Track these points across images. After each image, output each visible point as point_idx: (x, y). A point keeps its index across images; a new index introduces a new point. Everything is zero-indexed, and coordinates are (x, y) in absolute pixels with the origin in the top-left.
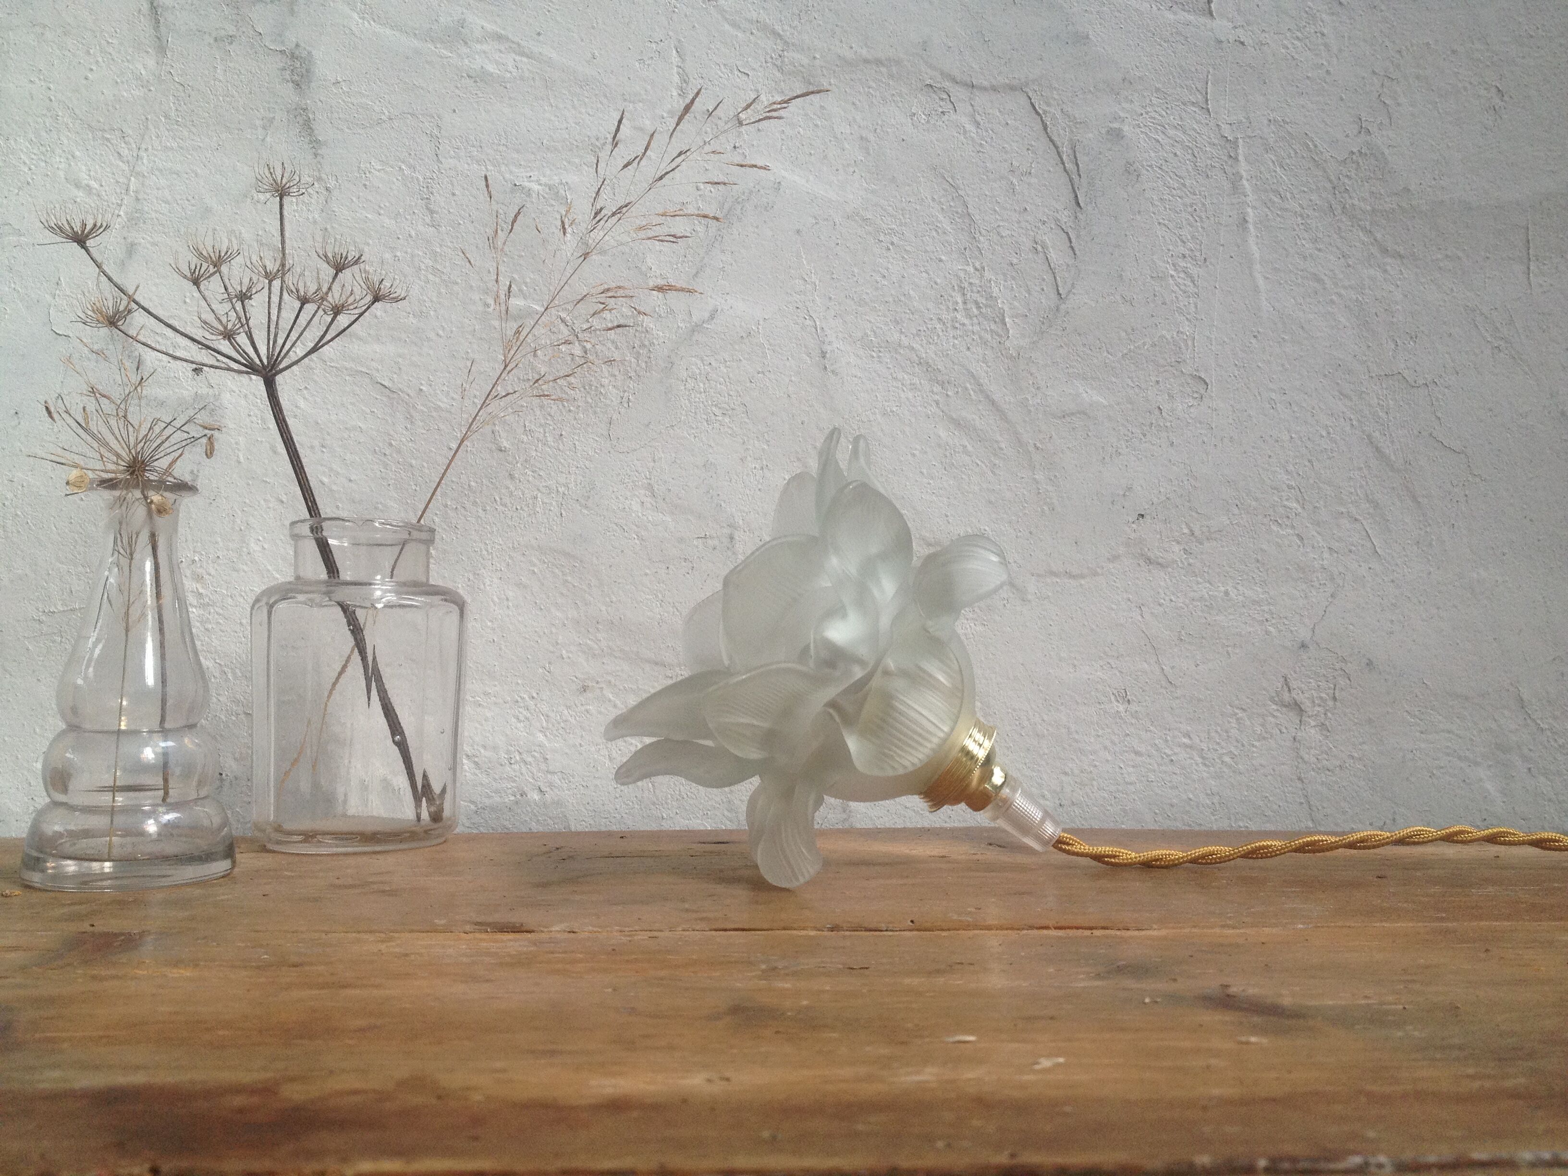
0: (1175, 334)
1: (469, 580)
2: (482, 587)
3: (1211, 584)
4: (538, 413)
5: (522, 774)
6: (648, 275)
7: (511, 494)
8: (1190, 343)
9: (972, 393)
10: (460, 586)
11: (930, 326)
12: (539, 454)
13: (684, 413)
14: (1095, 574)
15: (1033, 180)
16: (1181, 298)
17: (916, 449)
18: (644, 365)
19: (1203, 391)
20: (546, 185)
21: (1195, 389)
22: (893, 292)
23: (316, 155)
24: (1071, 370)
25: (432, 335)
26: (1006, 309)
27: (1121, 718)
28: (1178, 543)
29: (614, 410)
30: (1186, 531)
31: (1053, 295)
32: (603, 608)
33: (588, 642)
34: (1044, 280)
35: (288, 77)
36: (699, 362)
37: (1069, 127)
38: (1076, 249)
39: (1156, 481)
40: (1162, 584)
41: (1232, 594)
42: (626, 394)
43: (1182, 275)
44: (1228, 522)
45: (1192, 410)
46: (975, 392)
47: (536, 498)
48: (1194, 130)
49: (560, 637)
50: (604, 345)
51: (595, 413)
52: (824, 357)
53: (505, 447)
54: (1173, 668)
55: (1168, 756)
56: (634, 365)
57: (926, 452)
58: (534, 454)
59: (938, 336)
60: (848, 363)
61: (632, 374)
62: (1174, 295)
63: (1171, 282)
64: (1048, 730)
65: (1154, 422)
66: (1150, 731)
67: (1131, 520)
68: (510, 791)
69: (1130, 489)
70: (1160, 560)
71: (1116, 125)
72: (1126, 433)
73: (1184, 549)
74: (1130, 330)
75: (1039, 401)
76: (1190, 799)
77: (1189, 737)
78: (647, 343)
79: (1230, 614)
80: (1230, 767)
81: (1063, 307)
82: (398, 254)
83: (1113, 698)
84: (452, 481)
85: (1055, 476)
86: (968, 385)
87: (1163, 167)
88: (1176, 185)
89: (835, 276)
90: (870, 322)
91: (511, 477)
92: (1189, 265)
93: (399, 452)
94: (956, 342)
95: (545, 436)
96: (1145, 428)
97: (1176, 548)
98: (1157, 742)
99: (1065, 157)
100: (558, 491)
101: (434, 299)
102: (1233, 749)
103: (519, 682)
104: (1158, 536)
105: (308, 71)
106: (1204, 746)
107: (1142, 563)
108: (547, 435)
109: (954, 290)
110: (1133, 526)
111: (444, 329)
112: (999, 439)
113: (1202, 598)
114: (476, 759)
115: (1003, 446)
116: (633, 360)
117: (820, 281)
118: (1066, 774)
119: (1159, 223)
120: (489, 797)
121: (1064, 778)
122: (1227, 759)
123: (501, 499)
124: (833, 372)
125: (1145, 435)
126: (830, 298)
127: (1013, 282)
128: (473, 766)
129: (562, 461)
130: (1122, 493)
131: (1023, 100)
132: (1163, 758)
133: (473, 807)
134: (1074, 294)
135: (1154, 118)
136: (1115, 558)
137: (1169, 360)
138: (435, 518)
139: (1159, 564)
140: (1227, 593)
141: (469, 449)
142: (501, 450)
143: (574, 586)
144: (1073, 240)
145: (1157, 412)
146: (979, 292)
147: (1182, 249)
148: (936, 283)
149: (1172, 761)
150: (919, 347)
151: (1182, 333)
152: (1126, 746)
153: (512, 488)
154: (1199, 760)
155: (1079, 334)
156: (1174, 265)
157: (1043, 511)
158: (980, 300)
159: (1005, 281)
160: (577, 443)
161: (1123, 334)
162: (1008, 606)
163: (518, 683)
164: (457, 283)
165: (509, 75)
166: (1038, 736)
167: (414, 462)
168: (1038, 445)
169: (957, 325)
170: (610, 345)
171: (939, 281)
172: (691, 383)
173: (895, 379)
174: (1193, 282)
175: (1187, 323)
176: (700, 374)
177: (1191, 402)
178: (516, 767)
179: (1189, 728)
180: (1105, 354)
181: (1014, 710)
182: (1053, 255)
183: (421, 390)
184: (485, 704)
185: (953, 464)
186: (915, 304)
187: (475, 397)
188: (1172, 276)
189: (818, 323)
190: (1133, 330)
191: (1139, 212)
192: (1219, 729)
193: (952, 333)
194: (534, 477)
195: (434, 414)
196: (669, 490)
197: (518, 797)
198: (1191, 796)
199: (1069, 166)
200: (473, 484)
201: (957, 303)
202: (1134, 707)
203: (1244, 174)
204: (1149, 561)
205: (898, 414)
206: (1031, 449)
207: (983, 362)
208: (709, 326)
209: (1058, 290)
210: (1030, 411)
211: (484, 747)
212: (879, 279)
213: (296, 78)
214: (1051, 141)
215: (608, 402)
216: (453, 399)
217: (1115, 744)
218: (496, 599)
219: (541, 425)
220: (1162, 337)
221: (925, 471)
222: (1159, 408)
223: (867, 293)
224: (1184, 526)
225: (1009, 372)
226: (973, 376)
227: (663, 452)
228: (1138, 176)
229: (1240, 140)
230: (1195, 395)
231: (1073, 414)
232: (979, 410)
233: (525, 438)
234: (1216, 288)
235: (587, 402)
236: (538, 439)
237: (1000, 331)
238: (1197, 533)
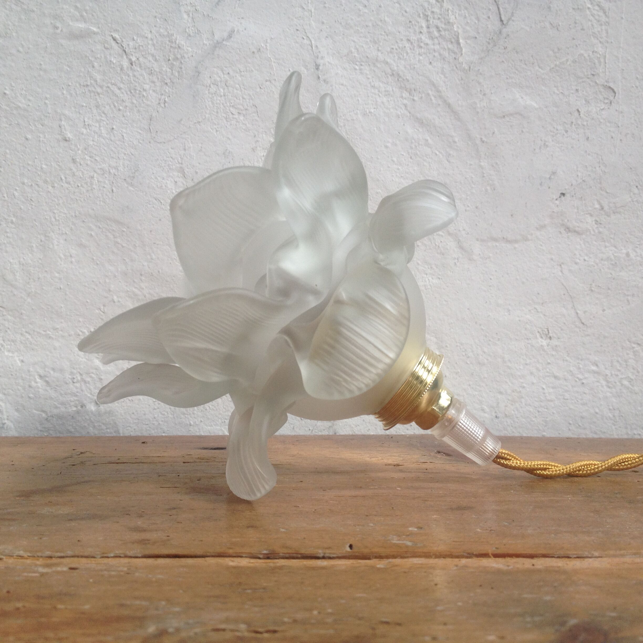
0: (591, 53)
1: (41, 241)
2: (51, 246)
3: (615, 247)
4: (95, 111)
5: (82, 390)
6: (181, 4)
7: (74, 175)
8: (602, 60)
9: (433, 98)
10: (34, 245)
11: (401, 45)
12: (95, 143)
13: (208, 112)
14: (527, 240)
16: (595, 26)
17: (388, 142)
18: (177, 74)
19: (612, 98)
21: (605, 96)
22: (372, 18)
25: (14, 51)
26: (460, 31)
27: (544, 350)
28: (591, 215)
29: (154, 110)
30: (597, 206)
31: (498, 23)
32: (146, 264)
33: (134, 289)
34: (490, 10)
36: (220, 72)
39: (575, 168)
40: (578, 247)
41: (632, 255)
42: (163, 97)
43: (597, 8)
44: (630, 199)
45: (603, 112)
46: (435, 97)
47: (92, 177)
49: (112, 286)
50: (146, 58)
51: (139, 111)
52: (317, 69)
53: (69, 138)
54: (585, 312)
55: (580, 380)
56: (169, 74)
57: (396, 145)
58: (91, 143)
59: (407, 53)
60: (337, 74)
61: (168, 81)
62: (590, 23)
63: (588, 12)
64: (487, 360)
65: (574, 121)
66: (567, 361)
67: (555, 197)
68: (72, 403)
69: (554, 173)
70: (577, 229)
72: (552, 129)
73: (596, 221)
74: (556, 50)
75: (485, 104)
76: (597, 413)
77: (597, 365)
78: (179, 56)
79: (630, 271)
80: (628, 388)
81: (504, 30)
83: (538, 335)
84: (28, 164)
85: (497, 163)
86: (430, 92)
89: (327, 5)
90: (354, 41)
91: (74, 161)
92: (602, 1)
94: (421, 58)
95: (100, 130)
96: (567, 126)
97: (589, 219)
98: (572, 369)
100: (110, 172)
101: (16, 24)
102: (630, 375)
103: (81, 320)
104: (576, 210)
106: (608, 372)
107: (563, 232)
108: (102, 128)
109: (420, 17)
110: (557, 202)
111: (23, 46)
112: (454, 134)
113: (608, 259)
114: (47, 379)
115: (456, 140)
116: (168, 70)
117: (315, 9)
118: (501, 393)
120: (56, 407)
121: (499, 396)
122: (626, 383)
123: (66, 178)
124: (325, 81)
125: (567, 132)
126: (323, 23)
127: (466, 11)
128: (44, 384)
129: (113, 149)
130: (548, 176)
132: (576, 381)
133: (44, 415)
134: (513, 21)
136: (542, 227)
137: (586, 74)
138: (15, 192)
139: (575, 231)
140: (628, 255)
141: (41, 139)
142: (66, 140)
143: (123, 247)
145: (576, 114)
146: (439, 18)
148: (406, 12)
149: (583, 383)
150: (392, 62)
151: (596, 52)
152: (547, 372)
153: (74, 170)
154: (604, 383)
155: (517, 52)
157: (486, 190)
158: (440, 25)
159: (460, 10)
160: (125, 135)
161: (551, 52)
162: (458, 264)
163: (79, 321)
164: (33, 11)
166: (479, 363)
168: (484, 139)
169: (422, 45)
170: (150, 58)
171: (408, 10)
172: (213, 89)
173: (373, 87)
174: (605, 13)
175: (600, 45)
176: (221, 81)
177: (603, 106)
178: (78, 385)
179: (597, 359)
180: (537, 68)
181: (462, 344)
183: (5, 93)
184: (54, 337)
185: (417, 154)
186: (390, 28)
187: (46, 98)
188: (589, 8)
189: (313, 42)
190: (559, 49)
192: (620, 359)
193: (417, 51)
194: (91, 161)
195: (15, 112)
196: (196, 173)
197: (79, 408)
198: (597, 410)
200: (44, 166)
201: (422, 27)
202: (554, 342)
204: (568, 229)
205: (375, 115)
206: (478, 142)
207: (442, 74)
208: (228, 44)
209: (501, 18)
210: (478, 113)
211: (53, 369)
212: (361, 8)
215: (149, 103)
216: (29, 100)
217: (540, 371)
218: (62, 256)
219: (97, 121)
220: (581, 55)
221: (395, 159)
222: (578, 111)
223: (352, 19)
224: (596, 203)
225: (462, 82)
226: (434, 85)
227: (192, 142)
231: (511, 115)
232: (438, 112)
233: (84, 131)
234: (622, 18)
235: (133, 103)
236: (95, 132)
237: (456, 50)
238: (606, 208)
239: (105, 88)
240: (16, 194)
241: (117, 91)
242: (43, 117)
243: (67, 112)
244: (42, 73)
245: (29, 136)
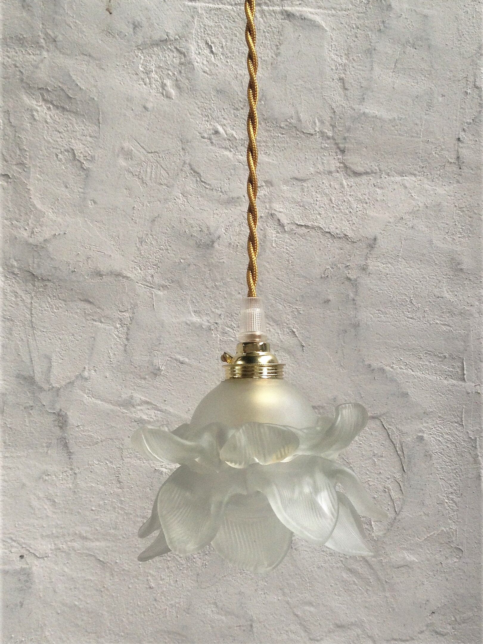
0: (448, 529)
4: (167, 571)
7: (156, 608)
8: (454, 533)
12: (167, 590)
14: (413, 639)
15: (384, 459)
16: (451, 512)
17: (332, 583)
19: (461, 555)
20: (170, 469)
21: (457, 554)
23: (70, 458)
24: (401, 546)
25: (120, 537)
28: (450, 624)
29: (200, 569)
30: (453, 619)
31: (393, 513)
34: (389, 505)
35: (57, 424)
37: (399, 435)
38: (403, 491)
39: (440, 597)
42: (205, 562)
43: (451, 502)
45: (456, 564)
47: (166, 609)
48: (456, 434)
51: (191, 570)
53: (153, 587)
57: (337, 585)
58: (165, 589)
62: (447, 511)
63: (446, 505)
65: (439, 569)
67: (429, 615)
69: (428, 601)
71: (420, 434)
72: (427, 574)
73: (453, 628)
74: (428, 528)
75: (387, 560)
81: (397, 518)
82: (106, 501)
85: (395, 595)
87: (442, 453)
88: (448, 461)
91: (155, 600)
92: (454, 497)
93: (107, 590)
96: (435, 572)
97: (449, 627)
99: (397, 449)
100: (175, 606)
101: (122, 521)
104: (441, 622)
105: (65, 421)
107: (434, 634)
108: (171, 581)
110: (430, 617)
111: (126, 534)
112: (370, 577)
115: (371, 581)
119: (440, 479)
123: (151, 610)
124: (295, 549)
125: (434, 575)
129: (177, 592)
130: (425, 602)
131: (378, 423)
134: (402, 511)
135: (438, 430)
136: (422, 632)
137: (445, 541)
138: (123, 619)
139: (441, 634)
141: (137, 588)
142: (151, 588)
144: (402, 487)
145: (440, 565)
147: (451, 490)
151: (451, 529)
153: (156, 605)
155: (405, 530)
156: (447, 497)
157: (389, 611)
160: (183, 584)
161: (424, 529)
165: (152, 420)
167: (114, 594)
168: (387, 581)
173: (323, 551)
174: (456, 504)
175: (453, 523)
177: (455, 560)
180: (417, 539)
182: (393, 493)
183: (117, 562)
185: (349, 590)
188: (446, 502)
191: (431, 474)
194: (165, 600)
195: (122, 572)
196: (224, 605)
199: (399, 452)
200: (139, 603)
203: (479, 454)
204: (437, 633)
205: (324, 568)
206: (384, 583)
209: (395, 510)
210: (383, 566)
213: (60, 425)
214: (391, 441)
215: (197, 565)
219: (168, 576)
220: (442, 530)
221: (336, 593)
222: (441, 563)
224: (452, 617)
225: (374, 547)
227: (221, 588)
228: (431, 457)
229: (478, 439)
230: (458, 557)
231: (402, 566)
232: (360, 565)
233: (161, 582)
234: (466, 507)
235: (187, 565)
236: (167, 583)
237: (369, 528)
238: (458, 619)
239: (172, 558)
240: (124, 620)
241: (179, 559)
242: (137, 575)
243: (151, 572)
244: (137, 550)
245: (130, 586)
